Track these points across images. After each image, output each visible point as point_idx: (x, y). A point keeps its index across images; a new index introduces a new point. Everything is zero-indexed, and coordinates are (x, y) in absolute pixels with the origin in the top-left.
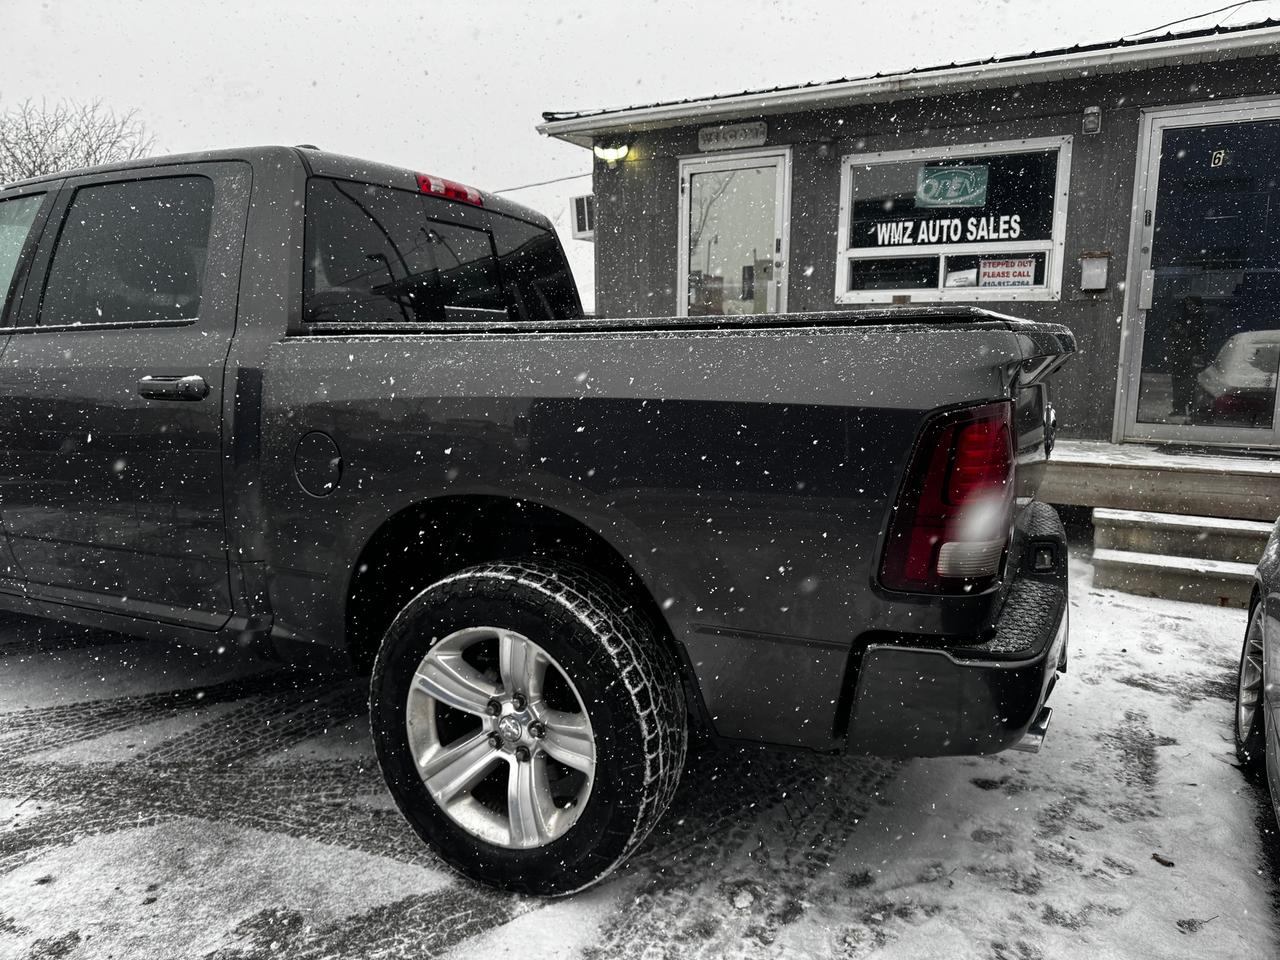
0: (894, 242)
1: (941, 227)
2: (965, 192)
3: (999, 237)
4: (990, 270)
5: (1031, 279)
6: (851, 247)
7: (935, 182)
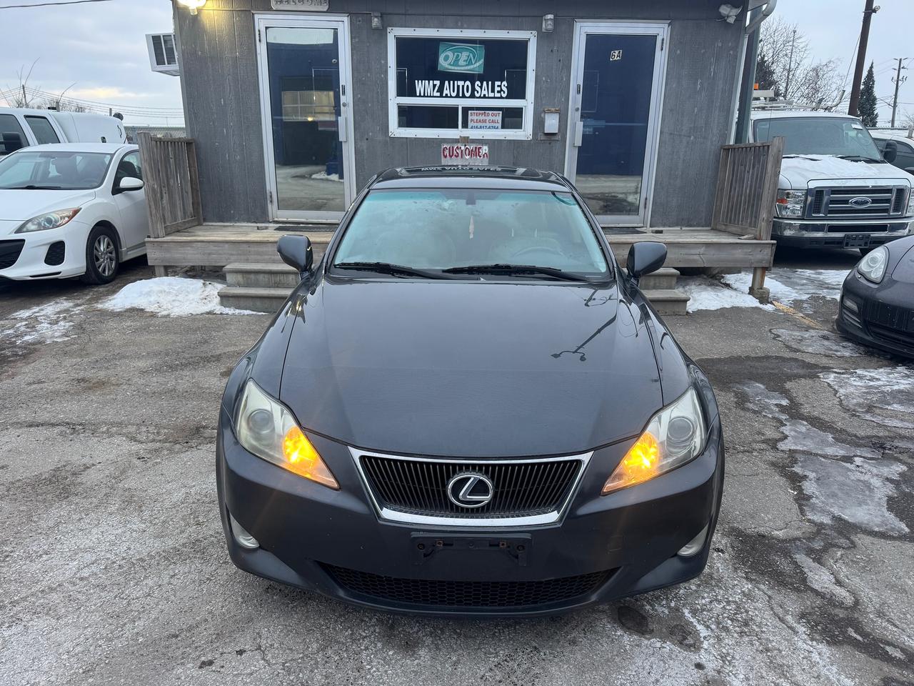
0: (427, 95)
1: (458, 86)
2: (470, 63)
3: (495, 97)
6: (398, 96)
7: (450, 54)
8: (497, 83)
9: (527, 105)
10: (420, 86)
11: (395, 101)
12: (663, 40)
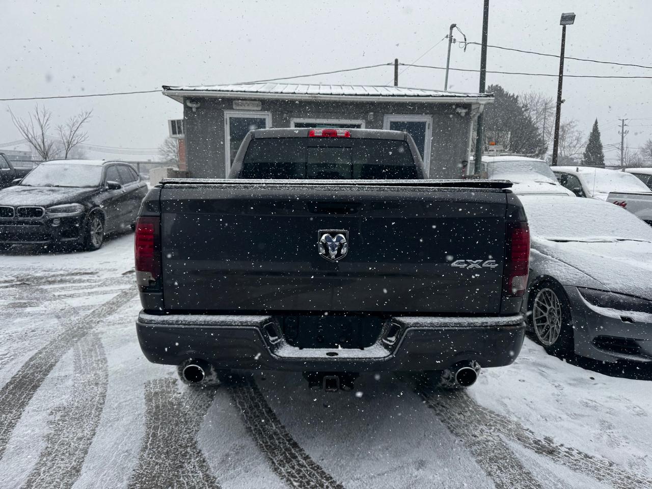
12: (429, 124)
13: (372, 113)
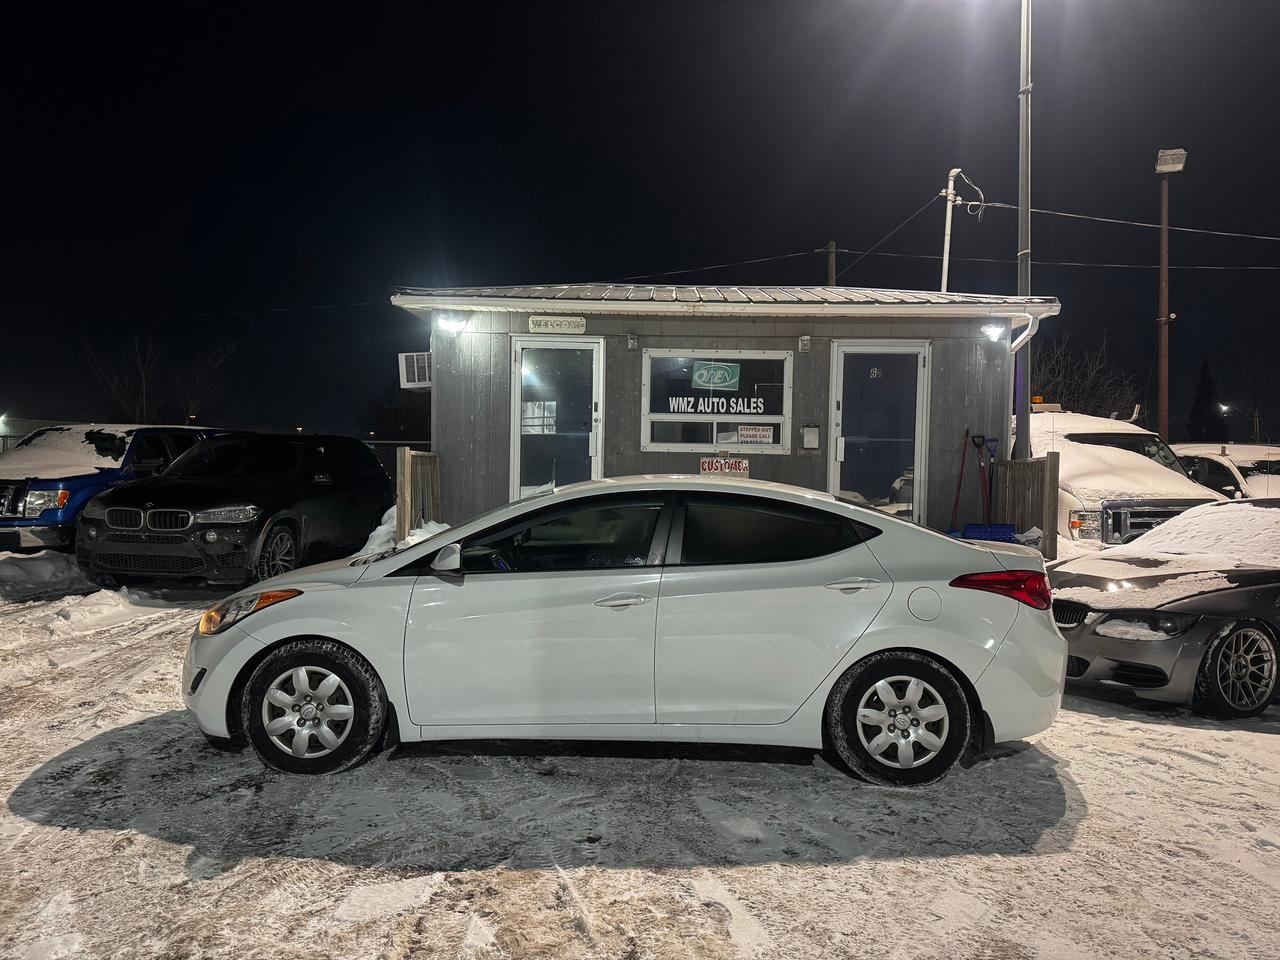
0: (681, 410)
1: (713, 403)
2: (725, 380)
3: (750, 412)
4: (745, 433)
5: (771, 440)
6: (651, 411)
7: (705, 372)
8: (755, 400)
9: (786, 420)
10: (673, 403)
11: (647, 418)
12: (925, 358)
13: (808, 337)
